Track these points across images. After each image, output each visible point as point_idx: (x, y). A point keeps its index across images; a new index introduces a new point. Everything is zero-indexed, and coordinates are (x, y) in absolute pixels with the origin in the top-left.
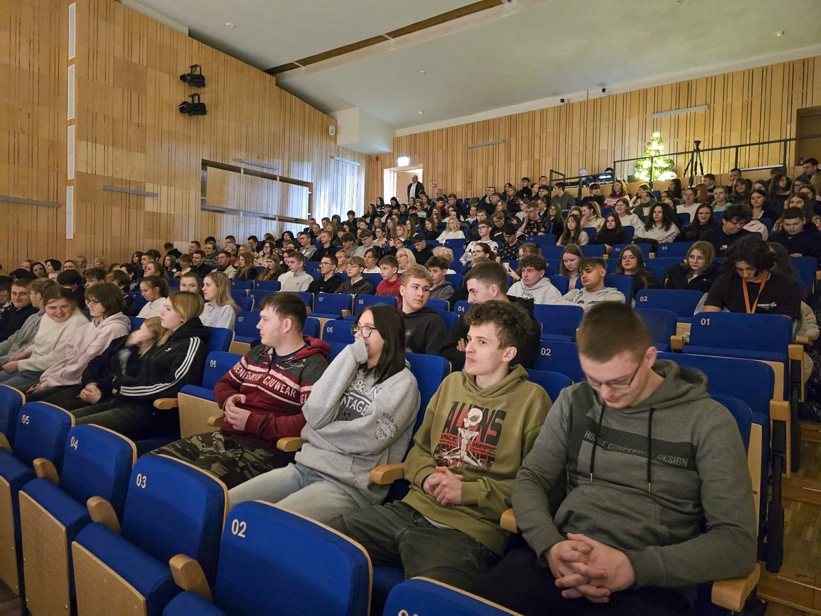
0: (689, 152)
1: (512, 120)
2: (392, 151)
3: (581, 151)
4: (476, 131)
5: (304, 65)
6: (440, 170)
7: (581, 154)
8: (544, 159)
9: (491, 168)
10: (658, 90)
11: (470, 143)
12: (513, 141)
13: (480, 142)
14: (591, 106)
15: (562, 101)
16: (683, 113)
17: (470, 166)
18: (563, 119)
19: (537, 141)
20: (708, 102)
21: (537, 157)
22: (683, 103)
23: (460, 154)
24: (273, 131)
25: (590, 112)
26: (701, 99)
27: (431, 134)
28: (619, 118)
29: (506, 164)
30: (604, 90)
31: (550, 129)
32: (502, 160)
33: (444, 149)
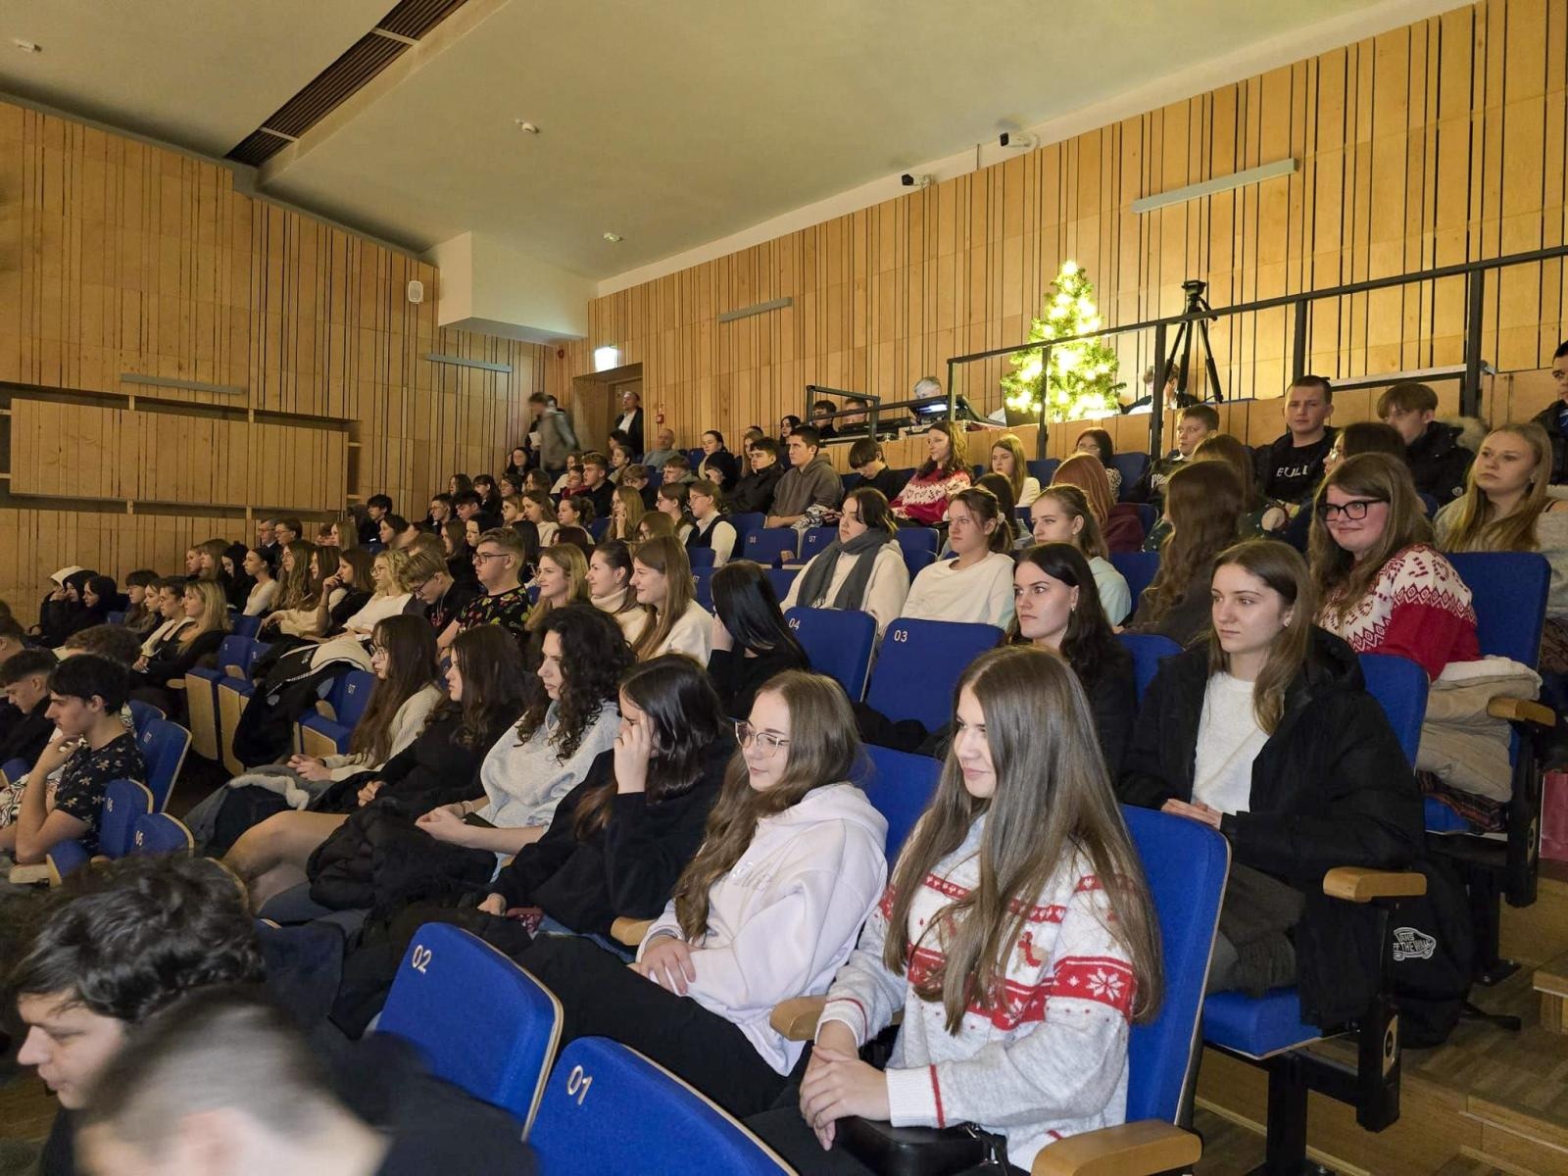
0: (1148, 324)
1: (806, 240)
2: (585, 335)
3: (959, 322)
4: (735, 277)
5: (296, 135)
6: (670, 381)
7: (959, 331)
8: (875, 348)
9: (766, 371)
10: (1149, 123)
11: (724, 310)
12: (809, 298)
13: (743, 306)
14: (980, 186)
15: (908, 180)
16: (1221, 191)
17: (725, 370)
18: (917, 231)
19: (860, 294)
20: (1297, 146)
21: (860, 342)
22: (1222, 160)
23: (705, 338)
24: (226, 301)
25: (979, 204)
26: (1274, 141)
27: (652, 288)
28: (1050, 220)
29: (797, 363)
30: (1004, 140)
31: (887, 264)
32: (788, 354)
33: (677, 325)
